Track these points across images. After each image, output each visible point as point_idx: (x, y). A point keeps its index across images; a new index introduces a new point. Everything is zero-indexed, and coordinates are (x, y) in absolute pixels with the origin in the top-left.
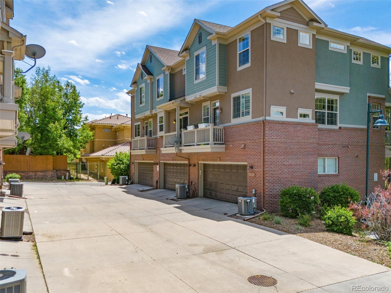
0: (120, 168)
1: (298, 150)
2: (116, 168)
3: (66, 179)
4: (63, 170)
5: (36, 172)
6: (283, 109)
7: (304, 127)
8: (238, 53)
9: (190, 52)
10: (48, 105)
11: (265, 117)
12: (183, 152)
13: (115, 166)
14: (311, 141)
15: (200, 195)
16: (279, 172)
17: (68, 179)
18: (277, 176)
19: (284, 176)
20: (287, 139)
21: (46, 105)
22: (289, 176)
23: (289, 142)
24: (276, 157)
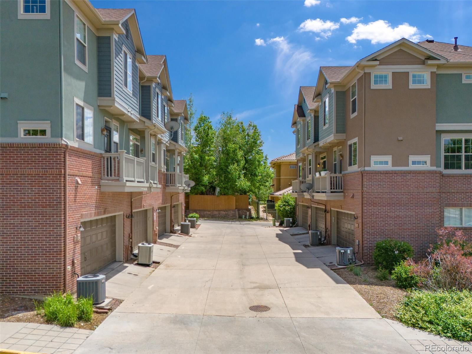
0: (285, 210)
1: (408, 200)
2: (281, 210)
3: (246, 218)
4: (245, 209)
5: (219, 211)
6: (389, 158)
7: (416, 175)
8: (351, 100)
9: (321, 97)
10: (229, 147)
11: (364, 167)
12: (315, 198)
13: (281, 207)
14: (428, 191)
15: (333, 242)
16: (382, 223)
17: (249, 219)
18: (380, 228)
19: (389, 228)
20: (392, 189)
21: (228, 148)
22: (395, 228)
23: (396, 193)
24: (377, 208)
